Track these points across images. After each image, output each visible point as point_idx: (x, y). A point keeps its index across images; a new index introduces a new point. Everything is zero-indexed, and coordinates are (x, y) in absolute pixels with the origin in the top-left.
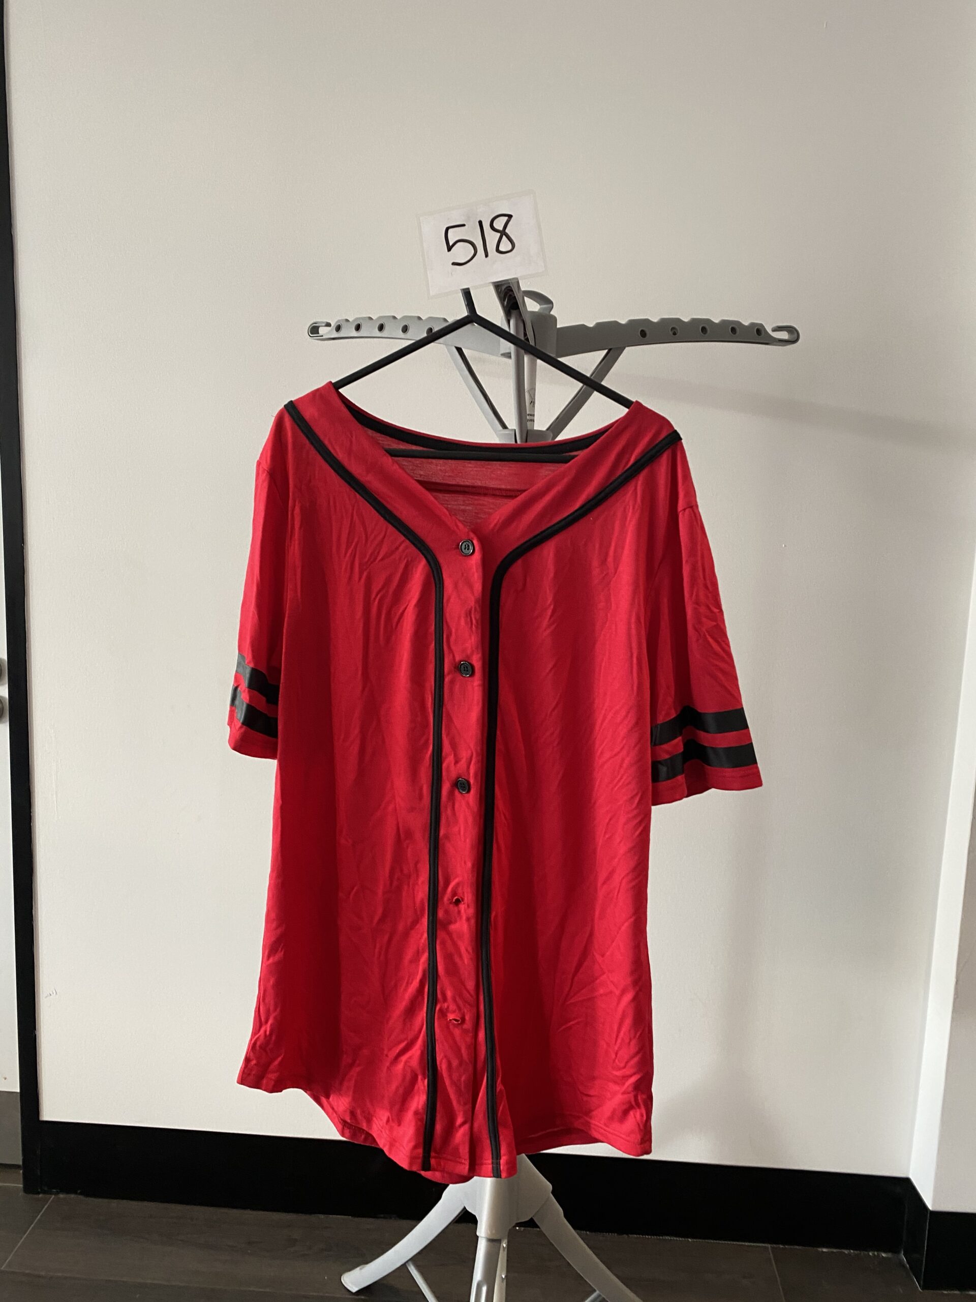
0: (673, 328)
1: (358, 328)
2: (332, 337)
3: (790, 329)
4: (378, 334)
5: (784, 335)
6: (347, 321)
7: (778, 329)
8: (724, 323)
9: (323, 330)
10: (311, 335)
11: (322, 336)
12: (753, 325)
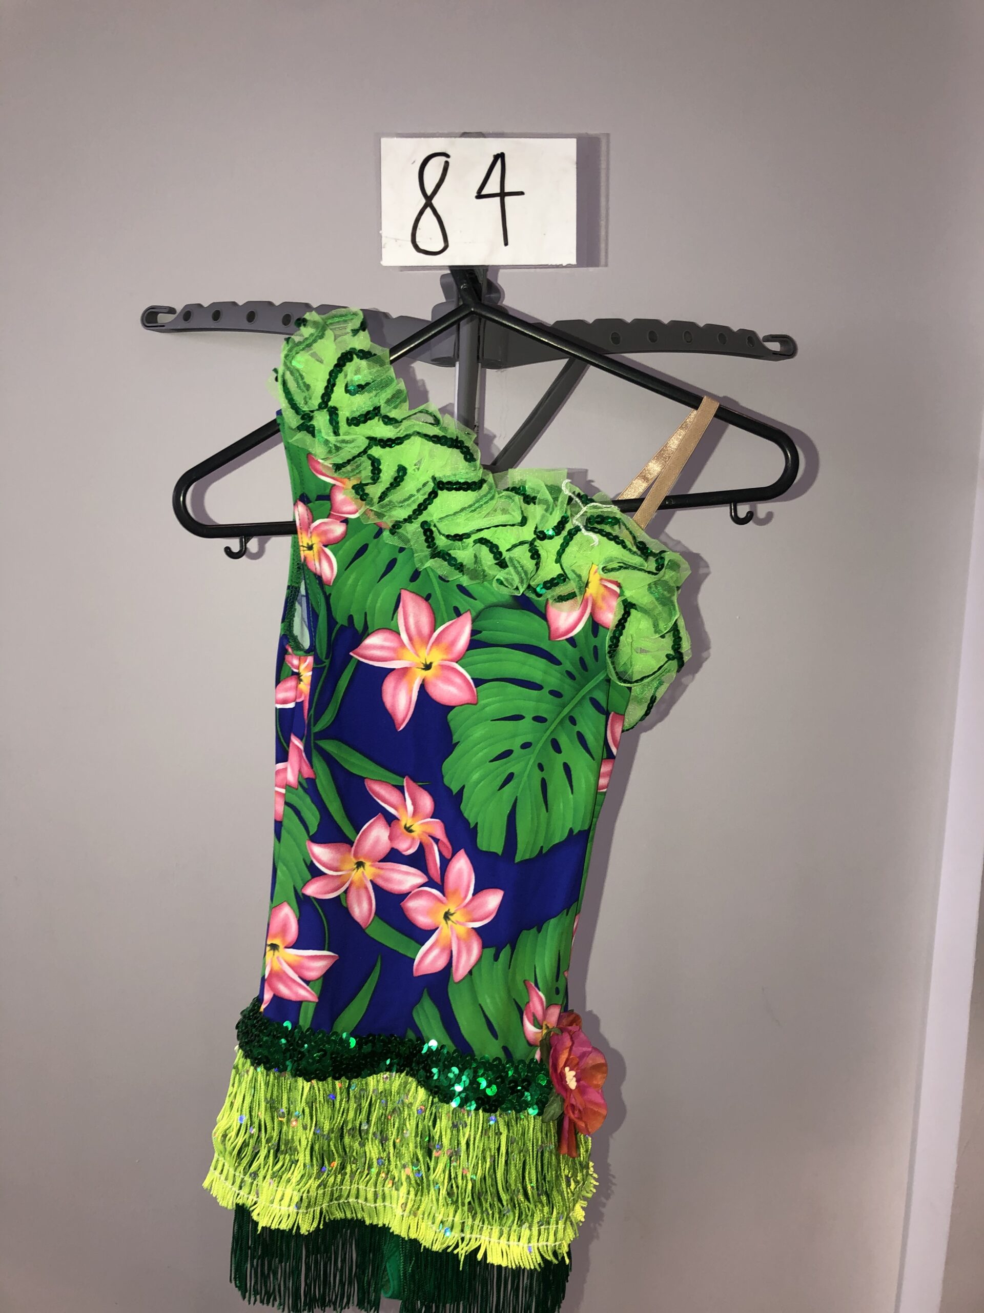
0: (652, 333)
1: (217, 316)
2: (179, 328)
3: (785, 340)
4: (247, 325)
5: (775, 346)
6: (200, 305)
7: (771, 339)
8: (710, 328)
9: (163, 318)
10: (148, 325)
11: (164, 326)
12: (743, 332)
